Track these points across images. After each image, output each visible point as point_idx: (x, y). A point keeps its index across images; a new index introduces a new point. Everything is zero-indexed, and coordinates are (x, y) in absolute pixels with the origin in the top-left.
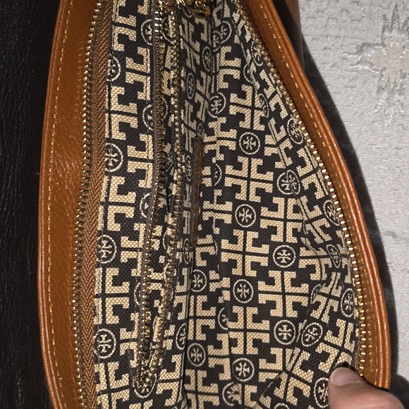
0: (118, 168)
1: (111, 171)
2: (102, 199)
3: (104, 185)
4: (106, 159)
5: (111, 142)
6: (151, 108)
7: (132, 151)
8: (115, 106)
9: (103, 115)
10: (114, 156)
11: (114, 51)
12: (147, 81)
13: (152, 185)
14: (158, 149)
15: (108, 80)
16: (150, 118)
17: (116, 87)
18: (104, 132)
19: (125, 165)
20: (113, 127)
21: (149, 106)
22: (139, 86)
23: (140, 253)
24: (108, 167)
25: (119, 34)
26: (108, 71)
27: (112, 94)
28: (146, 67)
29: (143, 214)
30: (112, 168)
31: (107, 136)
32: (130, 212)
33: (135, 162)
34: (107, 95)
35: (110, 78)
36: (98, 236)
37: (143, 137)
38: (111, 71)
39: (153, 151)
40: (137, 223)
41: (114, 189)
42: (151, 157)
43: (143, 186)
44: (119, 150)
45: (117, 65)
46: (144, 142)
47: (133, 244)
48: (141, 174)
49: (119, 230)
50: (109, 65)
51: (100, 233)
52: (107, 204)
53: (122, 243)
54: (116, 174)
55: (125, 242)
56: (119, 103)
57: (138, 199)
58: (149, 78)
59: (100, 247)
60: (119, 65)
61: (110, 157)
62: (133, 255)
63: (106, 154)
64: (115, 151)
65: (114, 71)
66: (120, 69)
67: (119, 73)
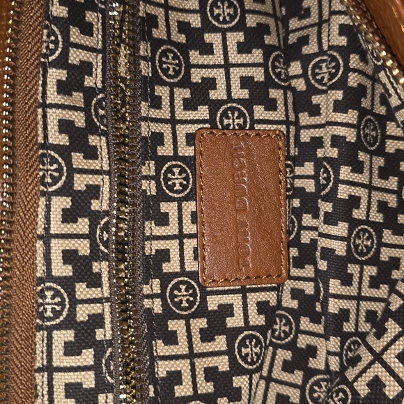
0: (60, 184)
1: (50, 190)
2: (40, 231)
3: (41, 210)
4: (41, 174)
5: (47, 149)
6: (103, 99)
7: (78, 159)
8: (53, 97)
9: (35, 111)
10: (52, 168)
11: (53, 16)
12: (97, 60)
13: (110, 205)
14: (115, 156)
15: (42, 60)
16: (102, 112)
17: (54, 70)
18: (37, 135)
19: (70, 180)
20: (49, 127)
21: (101, 96)
22: (86, 68)
23: (107, 305)
24: (44, 184)
26: (44, 46)
27: (48, 80)
28: (96, 40)
29: (102, 248)
30: (51, 185)
31: (40, 140)
32: (83, 247)
33: (84, 176)
34: (40, 82)
35: (46, 56)
36: (38, 285)
37: (93, 140)
38: (47, 47)
39: (109, 158)
40: (96, 261)
41: (56, 215)
42: (106, 167)
43: (97, 208)
44: (60, 160)
45: (57, 37)
46: (95, 147)
47: (95, 293)
48: (94, 191)
49: (71, 274)
50: (45, 37)
51: (41, 281)
52: (47, 238)
53: (78, 293)
54: (58, 193)
55: (82, 290)
56: (59, 92)
57: (93, 227)
58: (101, 55)
59: (40, 301)
60: (60, 37)
61: (47, 171)
62: (96, 309)
63: (41, 167)
64: (54, 161)
65: (52, 46)
66: (61, 43)
67: (60, 50)
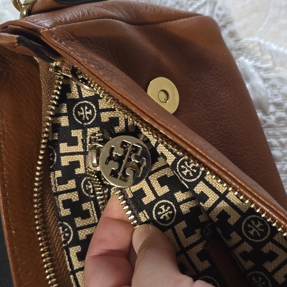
8: (77, 264)
11: (62, 217)
15: (64, 245)
17: (73, 248)
25: (63, 201)
26: (62, 237)
27: (71, 256)
34: (67, 259)
35: (65, 242)
38: (65, 236)
50: (61, 232)
56: (79, 260)
60: (70, 227)
65: (67, 235)
66: (71, 231)
67: (72, 235)
